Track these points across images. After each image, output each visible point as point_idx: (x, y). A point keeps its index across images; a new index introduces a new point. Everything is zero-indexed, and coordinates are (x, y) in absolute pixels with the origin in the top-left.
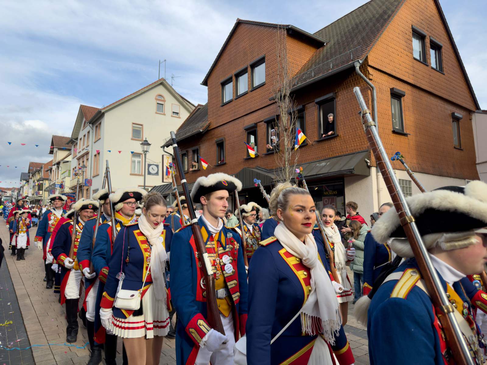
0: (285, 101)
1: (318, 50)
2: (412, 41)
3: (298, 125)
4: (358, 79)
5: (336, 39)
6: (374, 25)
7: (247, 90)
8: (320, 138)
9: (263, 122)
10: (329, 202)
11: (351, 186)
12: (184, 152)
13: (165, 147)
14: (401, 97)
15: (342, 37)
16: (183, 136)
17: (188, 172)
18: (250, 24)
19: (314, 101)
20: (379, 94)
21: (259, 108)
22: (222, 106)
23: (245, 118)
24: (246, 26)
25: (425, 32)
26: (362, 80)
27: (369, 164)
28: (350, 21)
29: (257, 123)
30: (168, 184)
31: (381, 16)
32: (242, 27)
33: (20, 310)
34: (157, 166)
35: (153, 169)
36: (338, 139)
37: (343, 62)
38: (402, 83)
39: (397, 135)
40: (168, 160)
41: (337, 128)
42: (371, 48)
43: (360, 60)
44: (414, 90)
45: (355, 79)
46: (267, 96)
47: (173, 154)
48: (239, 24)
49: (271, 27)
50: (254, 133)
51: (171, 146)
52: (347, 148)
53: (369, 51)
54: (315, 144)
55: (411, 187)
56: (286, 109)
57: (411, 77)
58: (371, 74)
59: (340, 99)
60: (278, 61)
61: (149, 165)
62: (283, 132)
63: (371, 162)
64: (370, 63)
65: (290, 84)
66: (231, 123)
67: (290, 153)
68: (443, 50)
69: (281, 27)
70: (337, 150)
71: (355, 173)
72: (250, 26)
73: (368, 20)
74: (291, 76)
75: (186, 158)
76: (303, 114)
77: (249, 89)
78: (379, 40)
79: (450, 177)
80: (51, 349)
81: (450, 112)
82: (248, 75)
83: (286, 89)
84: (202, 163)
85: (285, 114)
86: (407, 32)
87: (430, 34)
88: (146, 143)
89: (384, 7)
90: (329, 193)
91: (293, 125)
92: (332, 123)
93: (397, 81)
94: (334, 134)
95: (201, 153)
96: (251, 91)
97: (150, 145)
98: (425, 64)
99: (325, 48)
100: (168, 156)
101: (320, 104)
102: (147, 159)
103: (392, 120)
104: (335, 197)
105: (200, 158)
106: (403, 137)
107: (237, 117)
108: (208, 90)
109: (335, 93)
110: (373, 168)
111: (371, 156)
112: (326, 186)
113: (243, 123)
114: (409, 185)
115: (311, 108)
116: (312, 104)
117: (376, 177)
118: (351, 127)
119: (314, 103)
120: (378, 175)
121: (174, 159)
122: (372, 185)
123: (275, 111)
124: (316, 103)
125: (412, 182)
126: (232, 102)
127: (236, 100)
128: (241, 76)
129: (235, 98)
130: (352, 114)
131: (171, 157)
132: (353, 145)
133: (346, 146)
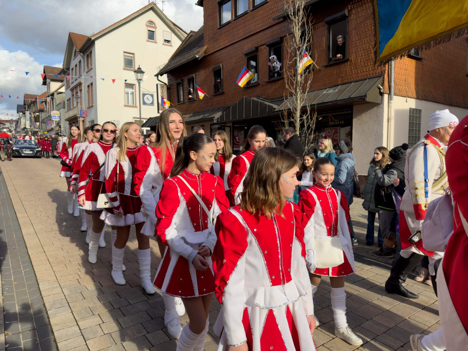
7: (247, 9)
8: (328, 63)
9: (265, 46)
10: (332, 133)
11: (360, 115)
12: (179, 81)
13: (159, 76)
17: (184, 103)
19: (324, 20)
21: (261, 30)
22: (219, 29)
23: (246, 41)
27: (382, 91)
29: (258, 47)
33: (24, 240)
34: (152, 96)
36: (349, 64)
39: (412, 59)
40: (163, 90)
46: (270, 15)
47: (166, 82)
50: (255, 59)
51: (165, 74)
52: (358, 73)
54: (322, 70)
55: (420, 117)
59: (353, 17)
61: (144, 95)
63: (384, 89)
66: (229, 47)
67: (303, 75)
70: (347, 75)
71: (367, 100)
75: (181, 87)
77: (249, 8)
80: (59, 281)
88: (139, 71)
90: (335, 123)
91: (307, 43)
95: (197, 83)
96: (253, 11)
100: (162, 85)
101: (330, 24)
102: (141, 89)
104: (338, 128)
105: (196, 87)
106: (418, 62)
107: (236, 41)
108: (204, 12)
109: (349, 11)
110: (385, 95)
111: (385, 82)
112: (332, 115)
113: (243, 47)
114: (419, 115)
115: (320, 29)
116: (321, 24)
117: (387, 105)
118: (364, 50)
119: (323, 23)
120: (391, 103)
121: (169, 88)
122: (383, 113)
123: (279, 33)
124: (325, 22)
125: (422, 111)
126: (230, 24)
127: (235, 21)
129: (233, 18)
130: (366, 34)
131: (165, 87)
132: (365, 70)
133: (356, 72)
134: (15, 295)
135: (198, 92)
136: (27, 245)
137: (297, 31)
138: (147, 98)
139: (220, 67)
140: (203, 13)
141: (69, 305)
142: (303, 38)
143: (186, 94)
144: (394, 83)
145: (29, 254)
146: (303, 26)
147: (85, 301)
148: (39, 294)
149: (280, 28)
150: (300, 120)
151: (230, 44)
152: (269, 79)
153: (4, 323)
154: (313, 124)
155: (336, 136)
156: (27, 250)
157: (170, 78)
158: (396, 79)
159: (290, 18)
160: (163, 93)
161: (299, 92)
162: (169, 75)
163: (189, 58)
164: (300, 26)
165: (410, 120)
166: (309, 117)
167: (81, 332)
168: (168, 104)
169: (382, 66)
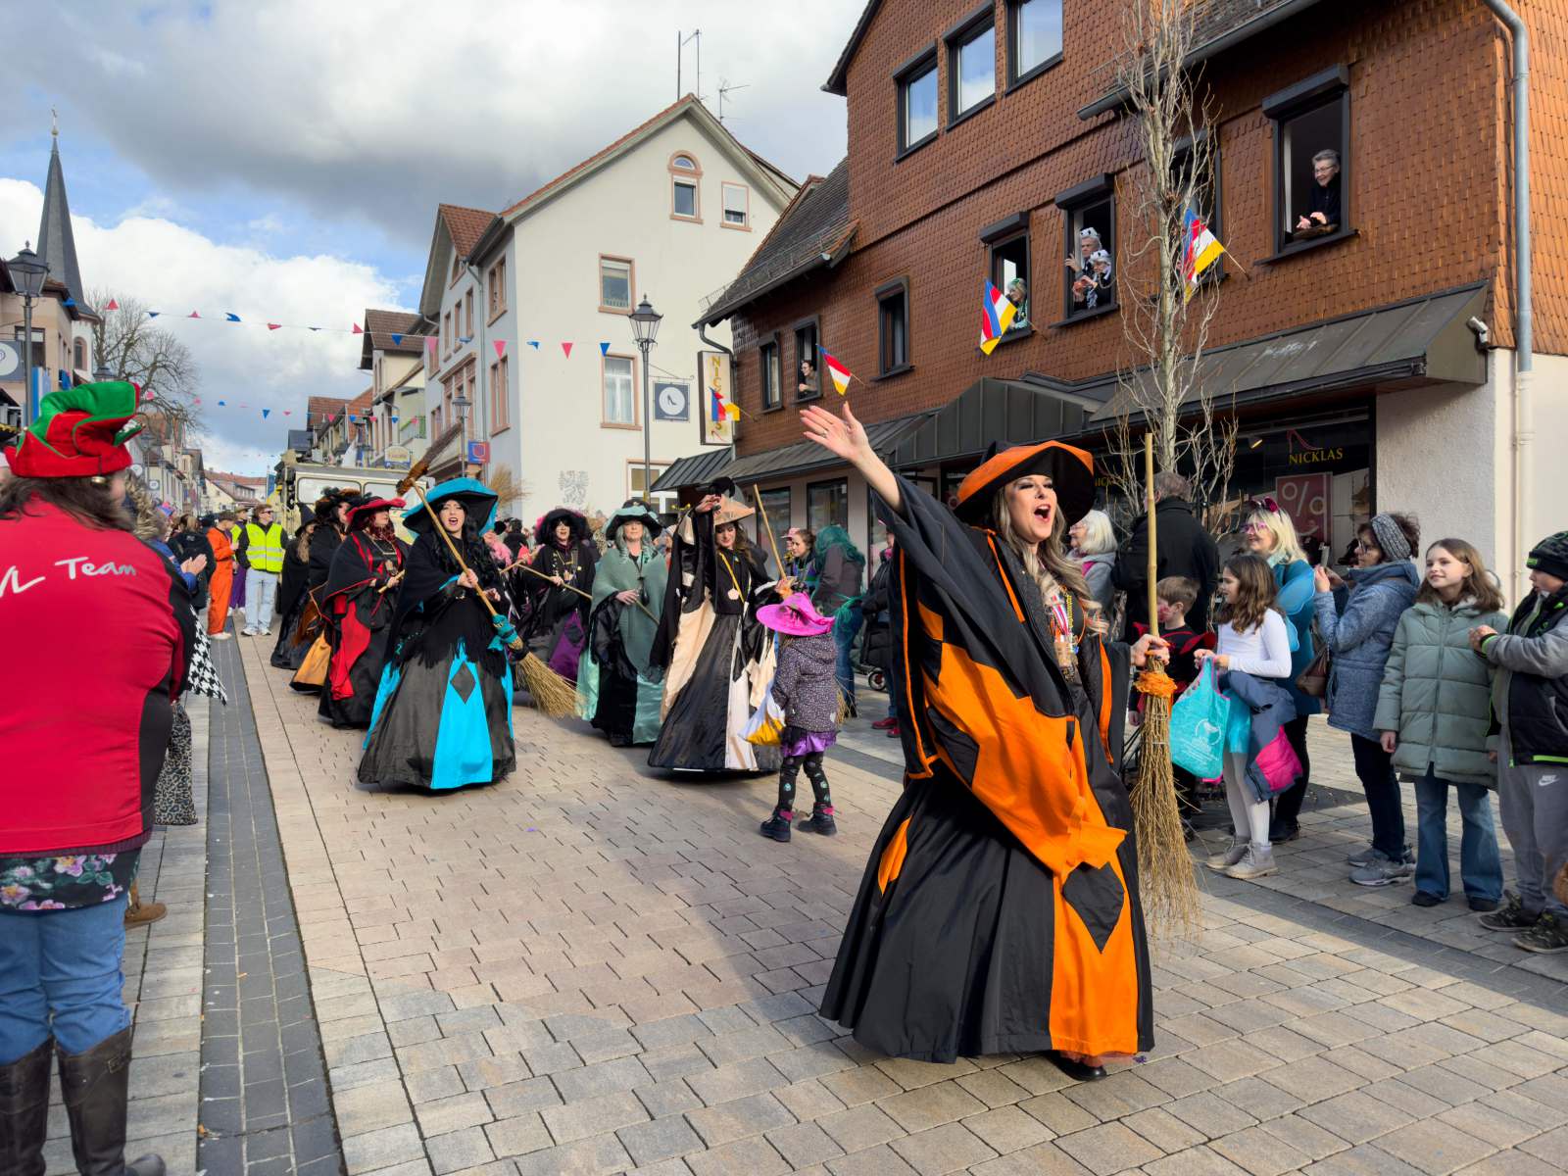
7: (991, 91)
8: (1280, 251)
9: (1053, 207)
10: (1300, 493)
12: (769, 338)
13: (708, 326)
17: (783, 408)
19: (1260, 106)
20: (1537, 51)
21: (1038, 154)
22: (899, 162)
23: (984, 196)
27: (1485, 338)
29: (1030, 211)
30: (719, 451)
34: (684, 389)
35: (673, 403)
36: (1355, 248)
40: (717, 370)
41: (1353, 205)
46: (1070, 104)
47: (729, 345)
51: (724, 321)
52: (1391, 279)
54: (1258, 276)
59: (1367, 87)
61: (659, 388)
63: (1492, 330)
66: (931, 219)
70: (1351, 290)
71: (1429, 374)
75: (775, 359)
77: (998, 87)
82: (997, 34)
88: (646, 314)
90: (1309, 457)
91: (1197, 184)
92: (1329, 184)
95: (825, 340)
96: (1008, 94)
100: (717, 356)
101: (1280, 115)
102: (650, 368)
105: (823, 356)
107: (956, 197)
108: (849, 110)
109: (1350, 66)
110: (1498, 352)
111: (1496, 306)
112: (1297, 431)
113: (975, 215)
115: (1247, 136)
116: (1249, 119)
117: (1508, 389)
118: (1411, 196)
119: (1260, 113)
120: (1522, 380)
121: (735, 365)
122: (1492, 418)
123: (1102, 161)
124: (1265, 112)
126: (935, 143)
127: (952, 133)
128: (967, 42)
129: (946, 125)
130: (1419, 143)
131: (725, 360)
132: (1417, 269)
133: (1386, 276)
134: (239, 1015)
135: (829, 374)
136: (288, 858)
137: (1161, 148)
138: (669, 398)
139: (900, 285)
140: (847, 116)
141: (394, 1053)
142: (1182, 169)
143: (791, 380)
144: (1534, 308)
145: (292, 884)
146: (1180, 129)
147: (444, 1043)
148: (309, 1016)
149: (1105, 145)
150: (1176, 448)
151: (935, 208)
152: (1069, 317)
153: (200, 1100)
154: (1226, 463)
155: (1319, 505)
156: (287, 875)
157: (740, 330)
158: (1541, 295)
159: (1133, 108)
160: (720, 378)
161: (1172, 353)
162: (739, 322)
163: (802, 263)
164: (1169, 128)
166: (1211, 437)
167: (424, 1144)
168: (732, 415)
169: (1484, 250)
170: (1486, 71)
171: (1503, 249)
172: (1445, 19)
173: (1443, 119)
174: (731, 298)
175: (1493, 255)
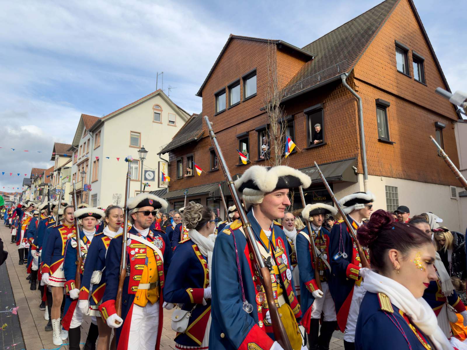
0: (275, 112)
1: (307, 63)
2: (395, 55)
3: (288, 134)
4: (344, 91)
5: (323, 53)
6: (359, 40)
7: (239, 100)
8: (309, 146)
9: (254, 131)
11: (339, 192)
12: (179, 159)
13: (162, 154)
14: (386, 107)
15: (329, 51)
16: (178, 143)
17: (183, 178)
18: (242, 39)
19: (303, 111)
20: (365, 104)
21: (251, 117)
22: (216, 116)
23: (238, 127)
24: (239, 41)
25: (407, 47)
26: (348, 92)
27: (356, 171)
28: (337, 37)
29: (249, 131)
30: (163, 190)
31: (366, 32)
32: (235, 42)
35: (150, 176)
36: (326, 147)
37: (330, 75)
38: (387, 94)
39: (383, 144)
40: (164, 167)
41: (325, 137)
42: (357, 62)
43: (346, 73)
44: (399, 101)
45: (342, 90)
46: (259, 106)
47: (168, 160)
48: (232, 39)
49: (262, 42)
50: (246, 141)
51: (167, 153)
52: (335, 155)
53: (355, 64)
54: (304, 152)
55: (397, 194)
56: (276, 119)
57: (395, 88)
58: (357, 86)
59: (327, 109)
60: (268, 74)
61: (146, 172)
62: (274, 140)
63: (358, 169)
64: (356, 76)
65: (280, 96)
66: (224, 131)
68: (425, 63)
69: (271, 42)
70: (326, 157)
71: (343, 180)
72: (242, 41)
73: (353, 35)
74: (280, 88)
75: (181, 164)
76: (293, 123)
77: (241, 99)
78: (364, 54)
79: (435, 184)
81: (433, 121)
82: (241, 87)
83: (276, 101)
84: (197, 169)
85: (275, 124)
86: (390, 46)
87: (413, 49)
88: (143, 150)
89: (368, 24)
90: (318, 199)
91: (283, 134)
93: (382, 92)
94: (322, 142)
96: (243, 102)
97: (147, 152)
98: (408, 77)
99: (313, 61)
100: (164, 163)
101: (308, 114)
102: (143, 166)
103: (378, 129)
105: (195, 165)
106: (389, 145)
107: (230, 126)
109: (323, 104)
110: (360, 175)
111: (359, 164)
112: (315, 192)
113: (235, 131)
114: (395, 191)
115: (301, 118)
116: (301, 114)
117: (363, 184)
118: (338, 136)
119: (303, 113)
120: (366, 182)
121: (170, 165)
123: (266, 121)
124: (305, 113)
125: (398, 189)
126: (225, 112)
127: (229, 110)
128: (234, 87)
129: (228, 108)
130: (339, 123)
131: (167, 164)
132: (341, 153)
133: (334, 154)
135: (196, 170)
137: (274, 125)
138: (149, 174)
140: (202, 102)
151: (225, 128)
157: (171, 156)
158: (369, 160)
160: (164, 169)
162: (171, 154)
163: (189, 140)
165: (386, 197)
168: (168, 180)
169: (355, 150)
170: (353, 108)
171: (359, 150)
172: (344, 95)
173: (345, 118)
174: (169, 147)
175: (357, 152)
